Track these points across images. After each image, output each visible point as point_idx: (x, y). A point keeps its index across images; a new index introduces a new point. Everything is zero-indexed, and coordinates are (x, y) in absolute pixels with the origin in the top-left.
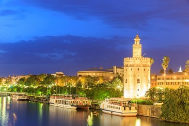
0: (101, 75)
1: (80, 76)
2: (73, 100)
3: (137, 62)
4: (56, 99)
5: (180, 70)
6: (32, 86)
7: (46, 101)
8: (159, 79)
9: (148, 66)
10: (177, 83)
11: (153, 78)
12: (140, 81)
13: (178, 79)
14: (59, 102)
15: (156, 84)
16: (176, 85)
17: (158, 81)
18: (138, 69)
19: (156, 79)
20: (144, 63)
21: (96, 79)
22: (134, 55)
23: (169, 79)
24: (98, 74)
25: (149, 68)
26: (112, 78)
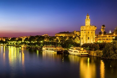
0: (68, 35)
1: (57, 36)
2: (55, 48)
3: (88, 28)
4: (46, 48)
5: (110, 32)
6: (32, 42)
7: (40, 49)
8: (99, 37)
9: (94, 30)
10: (109, 39)
11: (96, 36)
12: (90, 38)
13: (109, 37)
14: (47, 49)
15: (97, 40)
16: (108, 40)
17: (98, 38)
18: (89, 32)
19: (97, 37)
20: (92, 29)
21: (65, 37)
22: (86, 25)
23: (104, 37)
24: (66, 35)
25: (94, 32)
26: (74, 37)
